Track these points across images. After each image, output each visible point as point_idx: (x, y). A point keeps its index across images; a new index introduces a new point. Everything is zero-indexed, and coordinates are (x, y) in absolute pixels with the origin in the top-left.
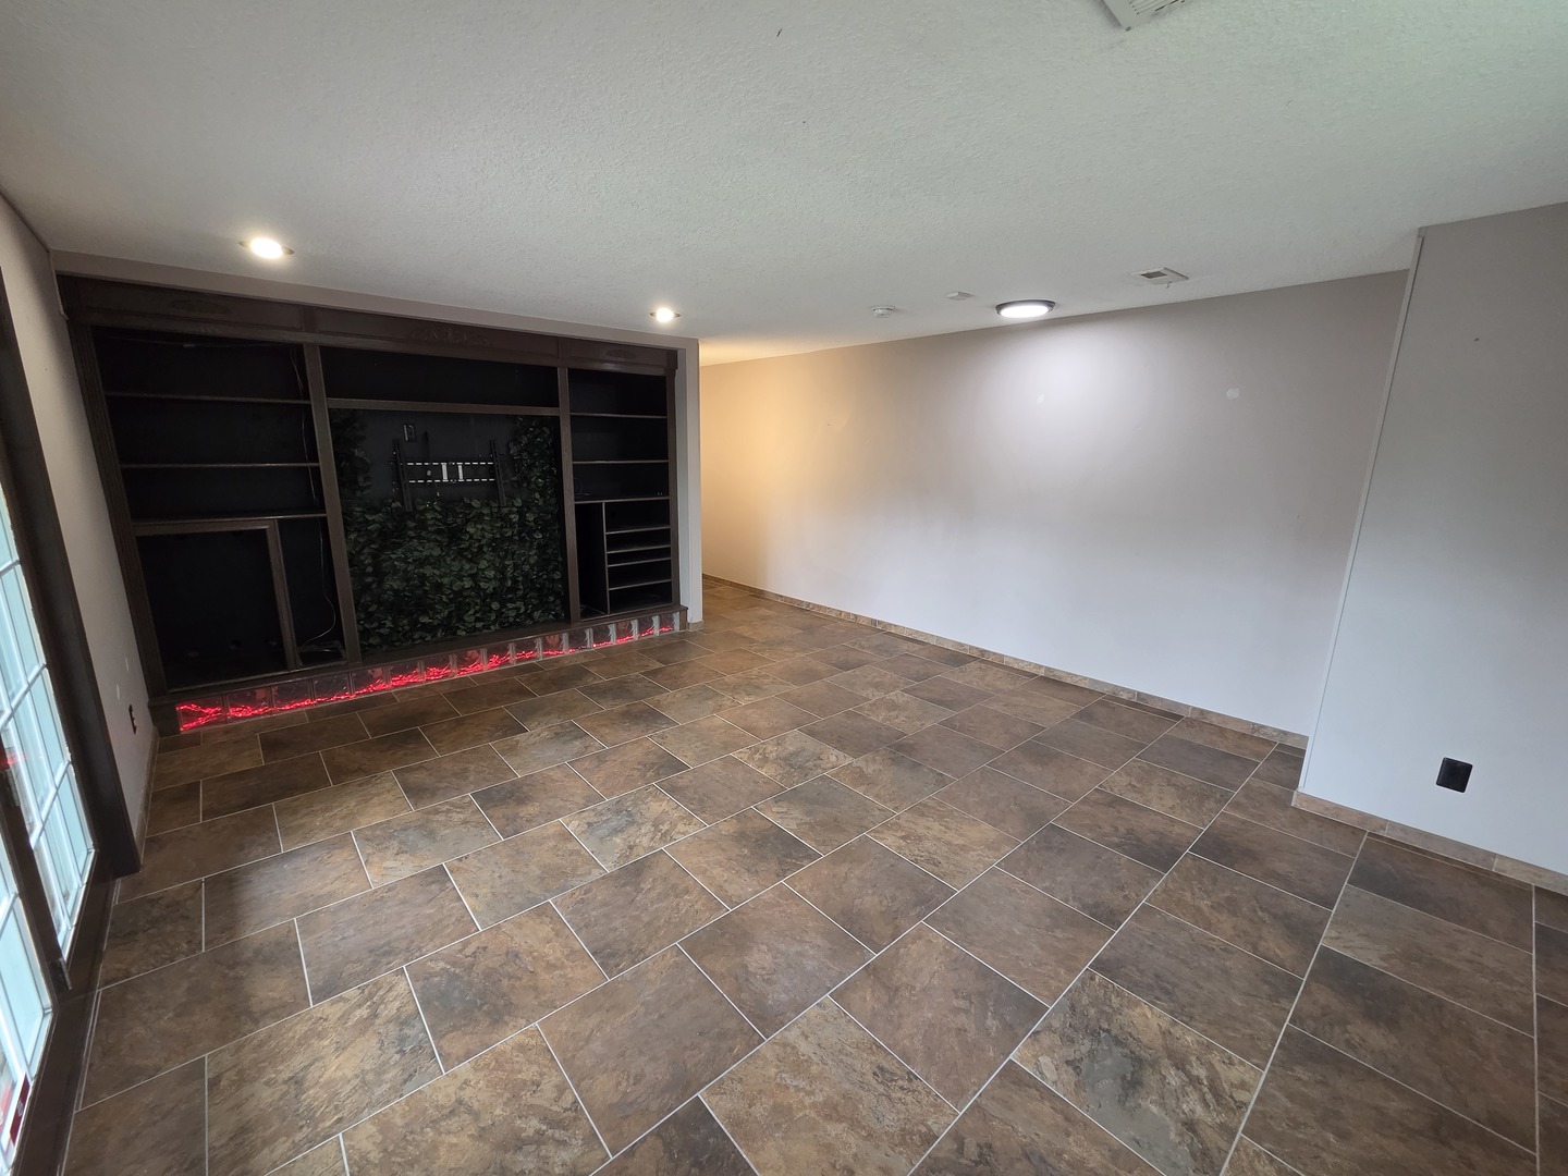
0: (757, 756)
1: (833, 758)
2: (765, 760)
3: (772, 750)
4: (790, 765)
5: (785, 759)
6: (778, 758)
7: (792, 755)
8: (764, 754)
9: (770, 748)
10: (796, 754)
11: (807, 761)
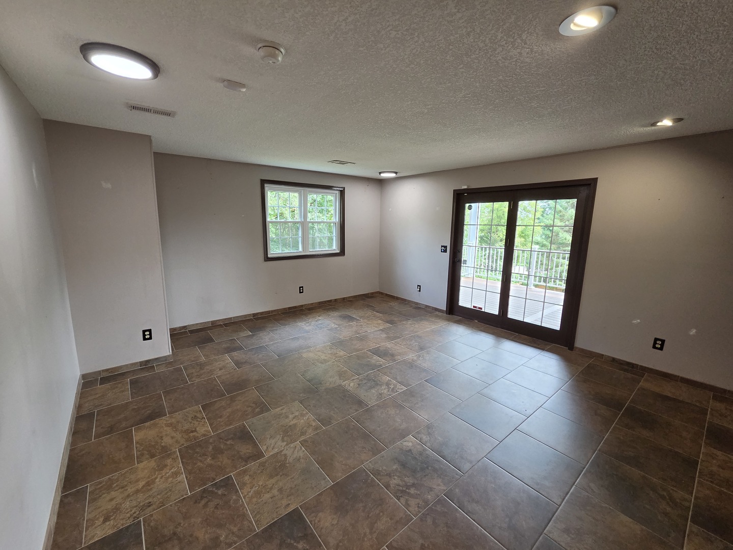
0: (392, 387)
1: (352, 385)
2: (388, 384)
3: (384, 390)
4: (375, 381)
5: (377, 384)
6: (381, 385)
7: (374, 387)
8: (389, 388)
9: (386, 391)
10: (371, 388)
11: (365, 383)
